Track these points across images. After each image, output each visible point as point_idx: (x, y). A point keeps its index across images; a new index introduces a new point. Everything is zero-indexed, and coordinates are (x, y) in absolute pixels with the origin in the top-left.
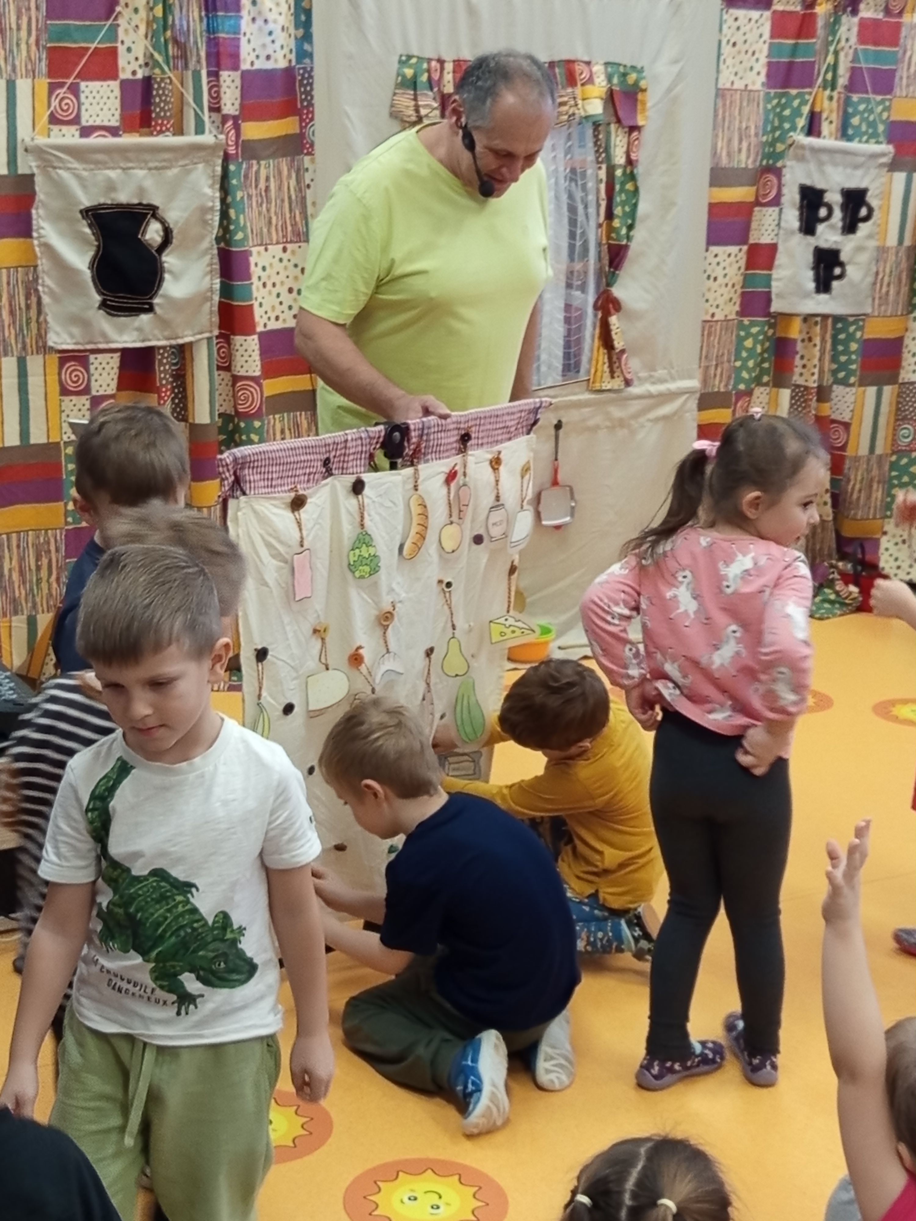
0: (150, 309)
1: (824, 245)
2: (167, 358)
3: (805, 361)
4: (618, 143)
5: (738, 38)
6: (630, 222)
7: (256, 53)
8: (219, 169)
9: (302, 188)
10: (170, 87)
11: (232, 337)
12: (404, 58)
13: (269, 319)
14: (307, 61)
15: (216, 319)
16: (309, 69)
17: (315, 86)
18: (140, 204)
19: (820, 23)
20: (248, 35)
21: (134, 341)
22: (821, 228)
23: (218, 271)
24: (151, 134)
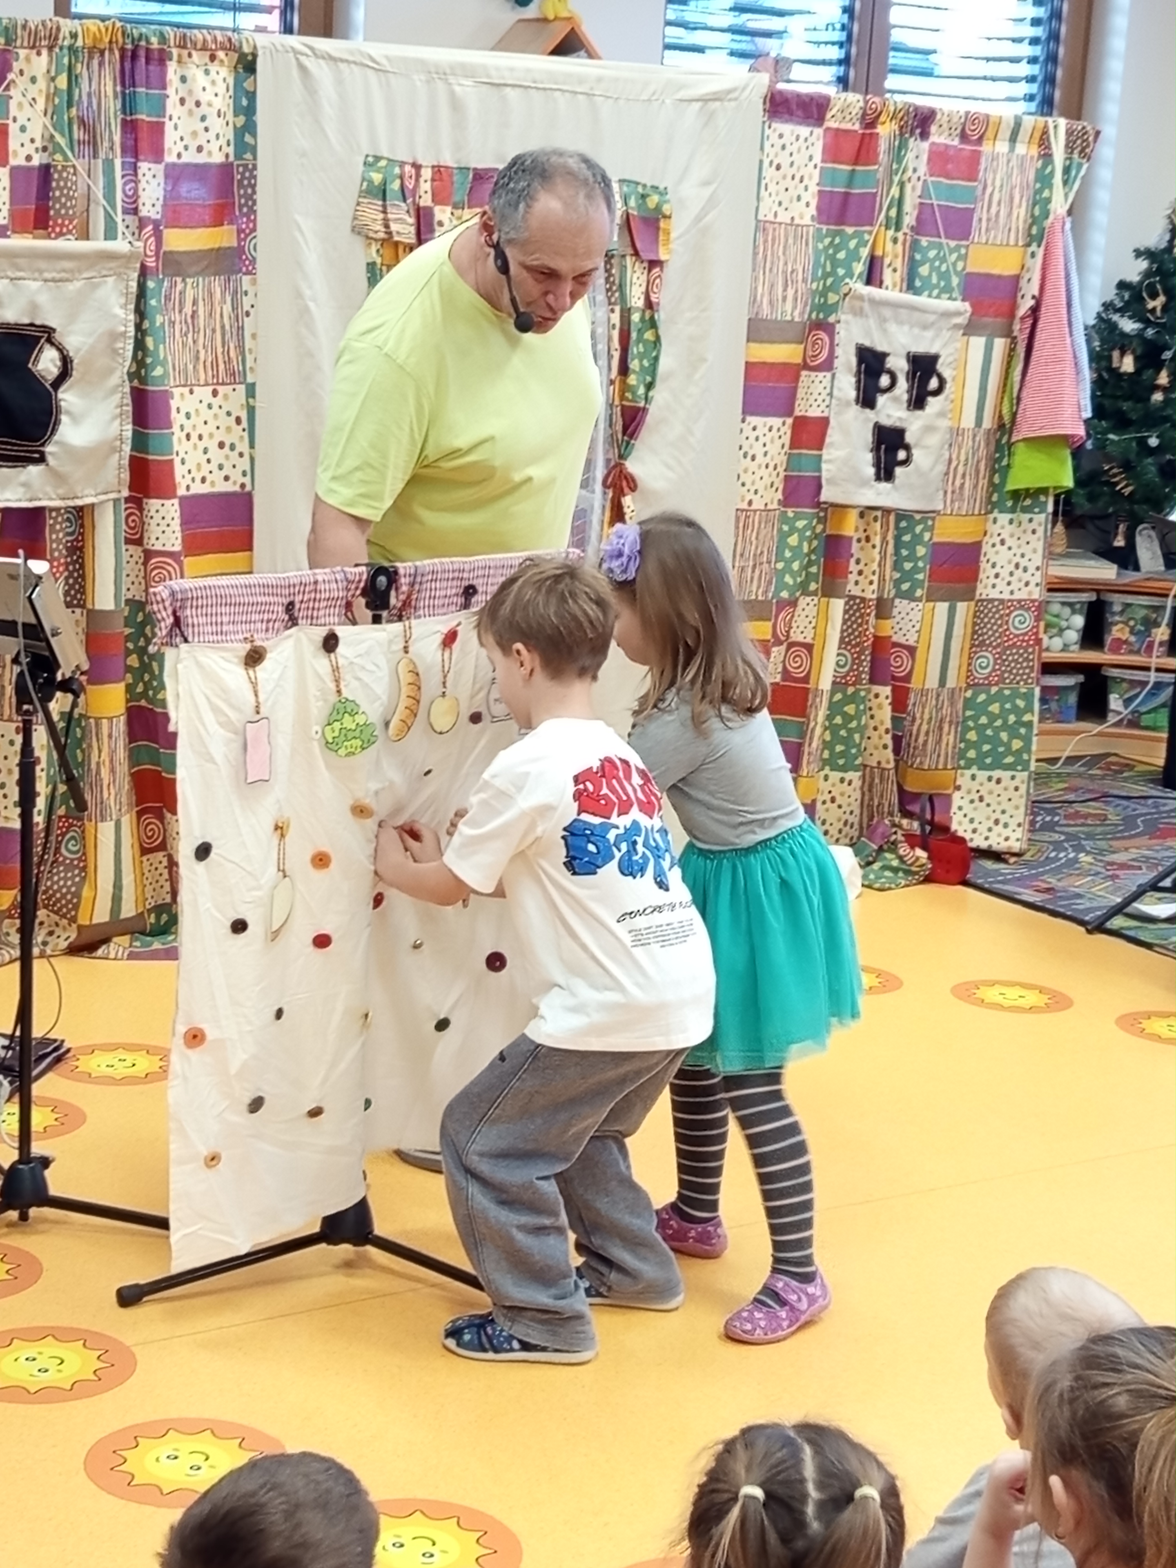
0: (41, 459)
1: (886, 422)
2: (61, 523)
3: (861, 566)
4: (635, 280)
5: (784, 159)
6: (649, 379)
7: (184, 143)
8: (134, 285)
9: (239, 315)
10: (74, 178)
11: (145, 500)
12: (370, 159)
13: (193, 480)
14: (248, 156)
15: (126, 476)
16: (250, 166)
17: (258, 188)
18: (32, 325)
19: (883, 146)
20: (175, 119)
21: (20, 500)
22: (882, 400)
23: (130, 414)
24: (48, 237)
